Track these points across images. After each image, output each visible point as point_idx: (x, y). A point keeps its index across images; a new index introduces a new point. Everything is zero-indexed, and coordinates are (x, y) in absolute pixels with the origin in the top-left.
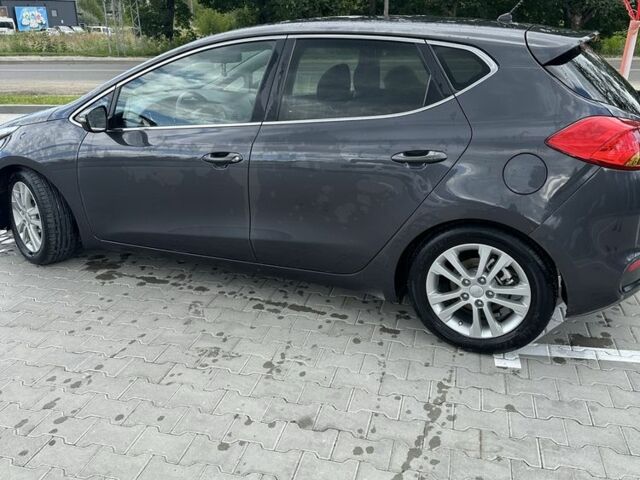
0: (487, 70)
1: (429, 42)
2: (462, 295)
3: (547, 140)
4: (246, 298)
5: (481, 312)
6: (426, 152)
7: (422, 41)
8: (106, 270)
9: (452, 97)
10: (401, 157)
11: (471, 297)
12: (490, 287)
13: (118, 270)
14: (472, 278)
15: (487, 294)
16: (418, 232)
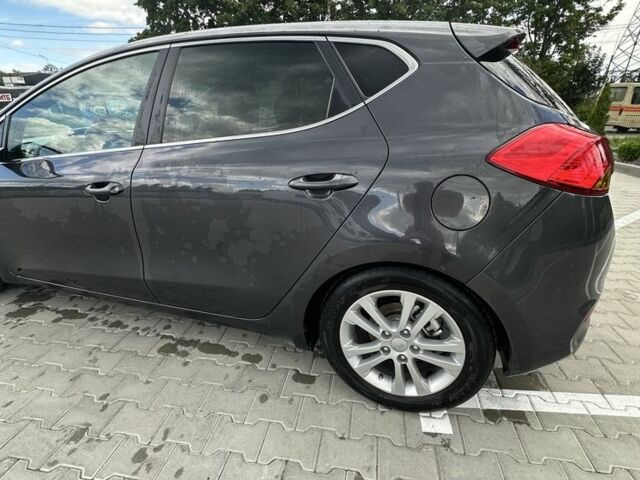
0: (405, 68)
1: (331, 39)
2: (382, 349)
3: (487, 158)
4: (158, 335)
5: (405, 369)
6: (331, 176)
7: (323, 39)
8: (32, 303)
9: (362, 104)
10: (301, 182)
11: (392, 351)
12: (416, 341)
13: (45, 303)
14: (394, 330)
15: (412, 347)
16: (326, 276)
